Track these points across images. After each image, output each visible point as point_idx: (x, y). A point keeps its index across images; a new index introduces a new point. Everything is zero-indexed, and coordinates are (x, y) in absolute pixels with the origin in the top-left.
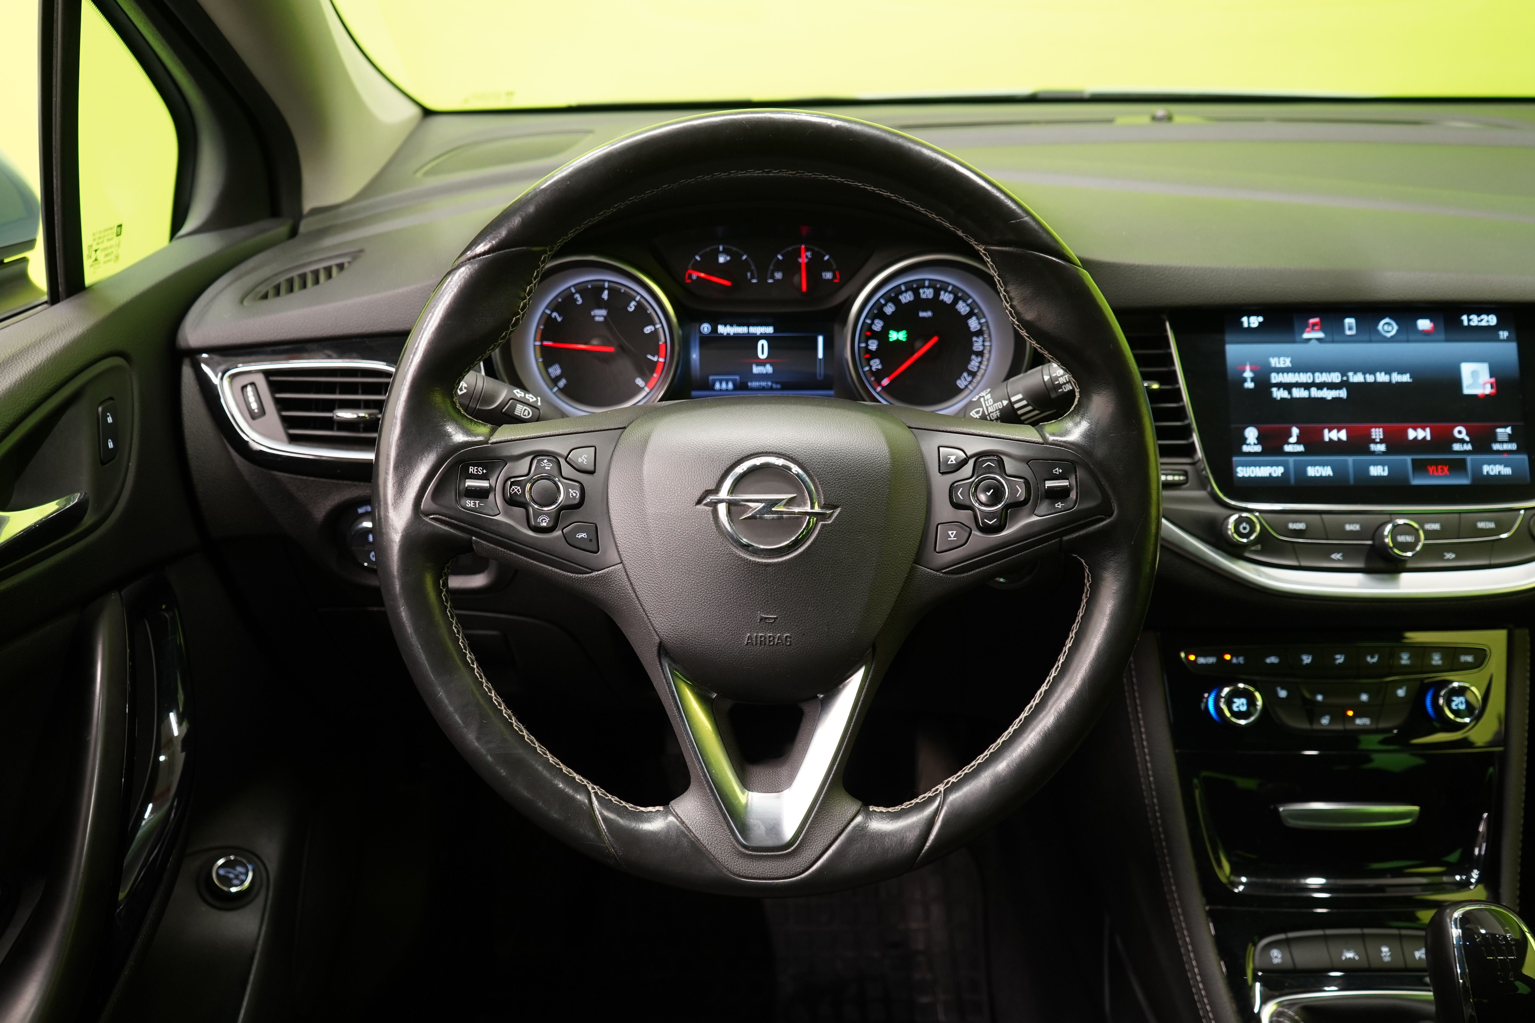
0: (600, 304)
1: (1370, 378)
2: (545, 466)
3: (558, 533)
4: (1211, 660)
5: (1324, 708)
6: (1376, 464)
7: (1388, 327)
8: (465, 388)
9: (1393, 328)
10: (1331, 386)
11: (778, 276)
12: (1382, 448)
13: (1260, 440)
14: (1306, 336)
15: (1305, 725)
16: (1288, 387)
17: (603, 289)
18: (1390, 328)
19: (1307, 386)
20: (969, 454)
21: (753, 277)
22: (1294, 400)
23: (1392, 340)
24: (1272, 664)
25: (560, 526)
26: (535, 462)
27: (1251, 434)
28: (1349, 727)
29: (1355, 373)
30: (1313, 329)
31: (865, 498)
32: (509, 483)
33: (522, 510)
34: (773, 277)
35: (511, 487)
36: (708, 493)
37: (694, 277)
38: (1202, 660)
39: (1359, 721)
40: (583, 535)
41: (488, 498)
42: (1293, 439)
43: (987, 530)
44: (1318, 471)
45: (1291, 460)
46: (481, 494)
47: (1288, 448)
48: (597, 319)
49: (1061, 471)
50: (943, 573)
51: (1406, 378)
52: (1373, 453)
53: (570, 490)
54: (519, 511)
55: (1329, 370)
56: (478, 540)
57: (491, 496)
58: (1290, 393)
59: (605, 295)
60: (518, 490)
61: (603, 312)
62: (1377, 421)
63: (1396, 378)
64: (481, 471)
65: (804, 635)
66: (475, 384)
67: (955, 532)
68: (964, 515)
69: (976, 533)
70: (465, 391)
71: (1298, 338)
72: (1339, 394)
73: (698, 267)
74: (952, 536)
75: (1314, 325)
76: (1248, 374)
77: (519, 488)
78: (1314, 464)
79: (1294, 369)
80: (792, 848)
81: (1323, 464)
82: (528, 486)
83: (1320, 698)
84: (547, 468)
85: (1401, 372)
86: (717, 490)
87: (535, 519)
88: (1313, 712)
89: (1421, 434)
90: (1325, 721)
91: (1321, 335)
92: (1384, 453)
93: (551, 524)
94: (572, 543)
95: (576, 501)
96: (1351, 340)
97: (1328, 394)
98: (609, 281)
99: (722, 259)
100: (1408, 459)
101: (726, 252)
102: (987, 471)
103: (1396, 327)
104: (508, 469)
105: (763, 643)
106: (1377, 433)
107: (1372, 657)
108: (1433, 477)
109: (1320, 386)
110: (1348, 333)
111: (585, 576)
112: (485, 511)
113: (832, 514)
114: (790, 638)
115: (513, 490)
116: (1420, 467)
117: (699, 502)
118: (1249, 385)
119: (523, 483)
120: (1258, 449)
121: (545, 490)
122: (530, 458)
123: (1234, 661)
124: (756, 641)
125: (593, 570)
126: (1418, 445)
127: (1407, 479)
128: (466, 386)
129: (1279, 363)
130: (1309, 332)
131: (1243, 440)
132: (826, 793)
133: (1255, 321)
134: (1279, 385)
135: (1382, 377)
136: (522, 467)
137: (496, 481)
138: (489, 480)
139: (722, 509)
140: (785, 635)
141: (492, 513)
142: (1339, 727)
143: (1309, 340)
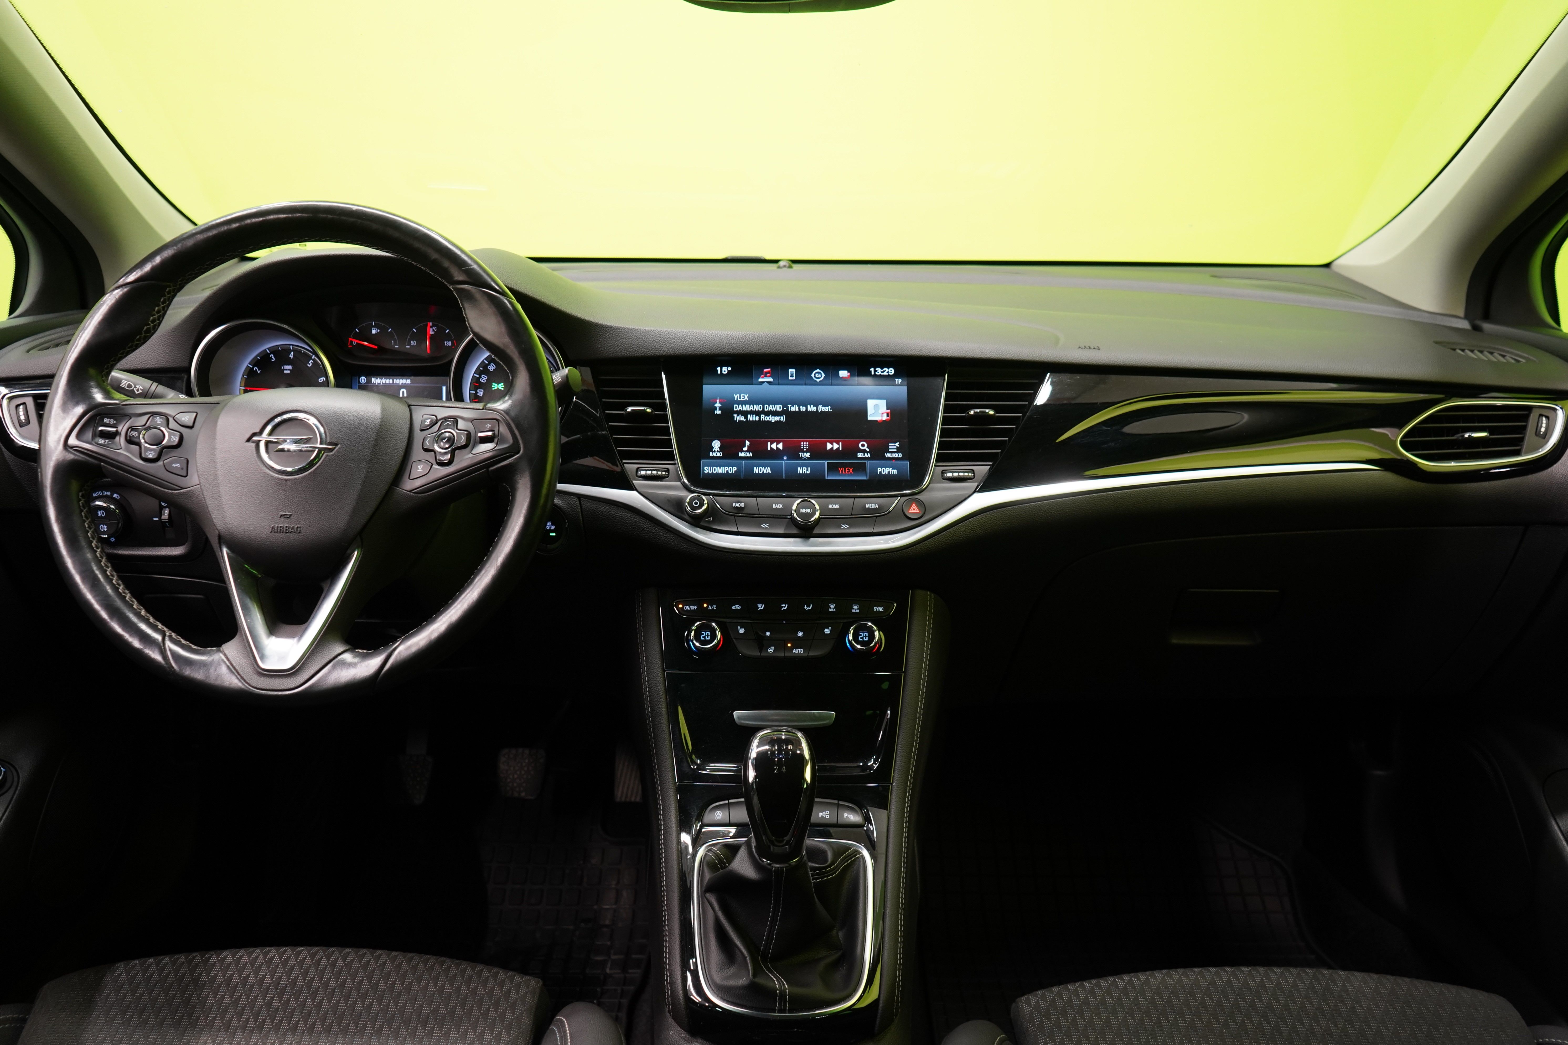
0: (289, 362)
1: (803, 409)
2: (157, 421)
3: (160, 463)
4: (694, 607)
5: (770, 642)
6: (802, 466)
7: (818, 375)
8: (141, 389)
9: (821, 376)
10: (775, 413)
11: (413, 343)
12: (808, 455)
13: (721, 449)
14: (760, 380)
15: (756, 653)
16: (745, 414)
17: (289, 351)
18: (820, 376)
19: (758, 413)
20: (439, 418)
21: (395, 344)
22: (748, 422)
23: (820, 383)
24: (736, 610)
25: (162, 459)
26: (151, 417)
27: (716, 444)
28: (787, 654)
29: (793, 406)
30: (766, 376)
31: (358, 440)
32: (130, 429)
33: (137, 447)
34: (409, 344)
35: (131, 432)
36: (254, 434)
37: (354, 344)
38: (687, 608)
39: (795, 651)
40: (178, 465)
41: (115, 438)
42: (745, 449)
43: (441, 464)
44: (762, 470)
45: (743, 462)
46: (112, 436)
47: (741, 455)
48: (285, 372)
49: (490, 426)
50: (413, 493)
51: (828, 409)
52: (801, 458)
53: (172, 436)
54: (135, 448)
55: (775, 403)
56: (105, 465)
57: (117, 438)
58: (746, 417)
59: (291, 356)
60: (135, 434)
61: (290, 367)
62: (805, 437)
63: (822, 408)
64: (112, 422)
65: (309, 526)
66: (149, 387)
67: (422, 466)
68: (430, 456)
69: (435, 466)
70: (141, 391)
71: (754, 381)
72: (780, 418)
73: (358, 337)
74: (420, 469)
75: (767, 373)
76: (718, 405)
77: (136, 433)
78: (758, 466)
79: (749, 402)
80: (294, 670)
81: (765, 466)
82: (143, 432)
83: (768, 634)
84: (158, 422)
85: (824, 406)
86: (261, 432)
87: (145, 453)
88: (762, 644)
89: (833, 446)
90: (771, 650)
91: (771, 380)
92: (808, 459)
93: (155, 457)
94: (168, 470)
95: (176, 443)
96: (792, 383)
97: (773, 419)
98: (293, 345)
99: (374, 332)
100: (826, 462)
101: (376, 326)
102: (446, 427)
103: (824, 375)
104: (132, 422)
105: (282, 531)
106: (805, 445)
107: (808, 606)
108: (842, 475)
109: (767, 414)
110: (790, 378)
111: (176, 492)
112: (110, 446)
113: (334, 448)
114: (300, 528)
115: (132, 434)
116: (832, 468)
117: (248, 440)
118: (718, 412)
119: (140, 430)
120: (720, 454)
121: (155, 435)
122: (149, 415)
123: (710, 608)
124: (277, 530)
125: (182, 488)
126: (833, 454)
127: (824, 476)
128: (142, 388)
129: (740, 398)
130: (763, 377)
131: (711, 449)
132: (322, 635)
133: (725, 370)
134: (740, 413)
135: (811, 408)
136: (142, 420)
137: (123, 428)
138: (117, 428)
139: (262, 445)
140: (296, 526)
141: (115, 448)
142: (781, 654)
143: (763, 382)
